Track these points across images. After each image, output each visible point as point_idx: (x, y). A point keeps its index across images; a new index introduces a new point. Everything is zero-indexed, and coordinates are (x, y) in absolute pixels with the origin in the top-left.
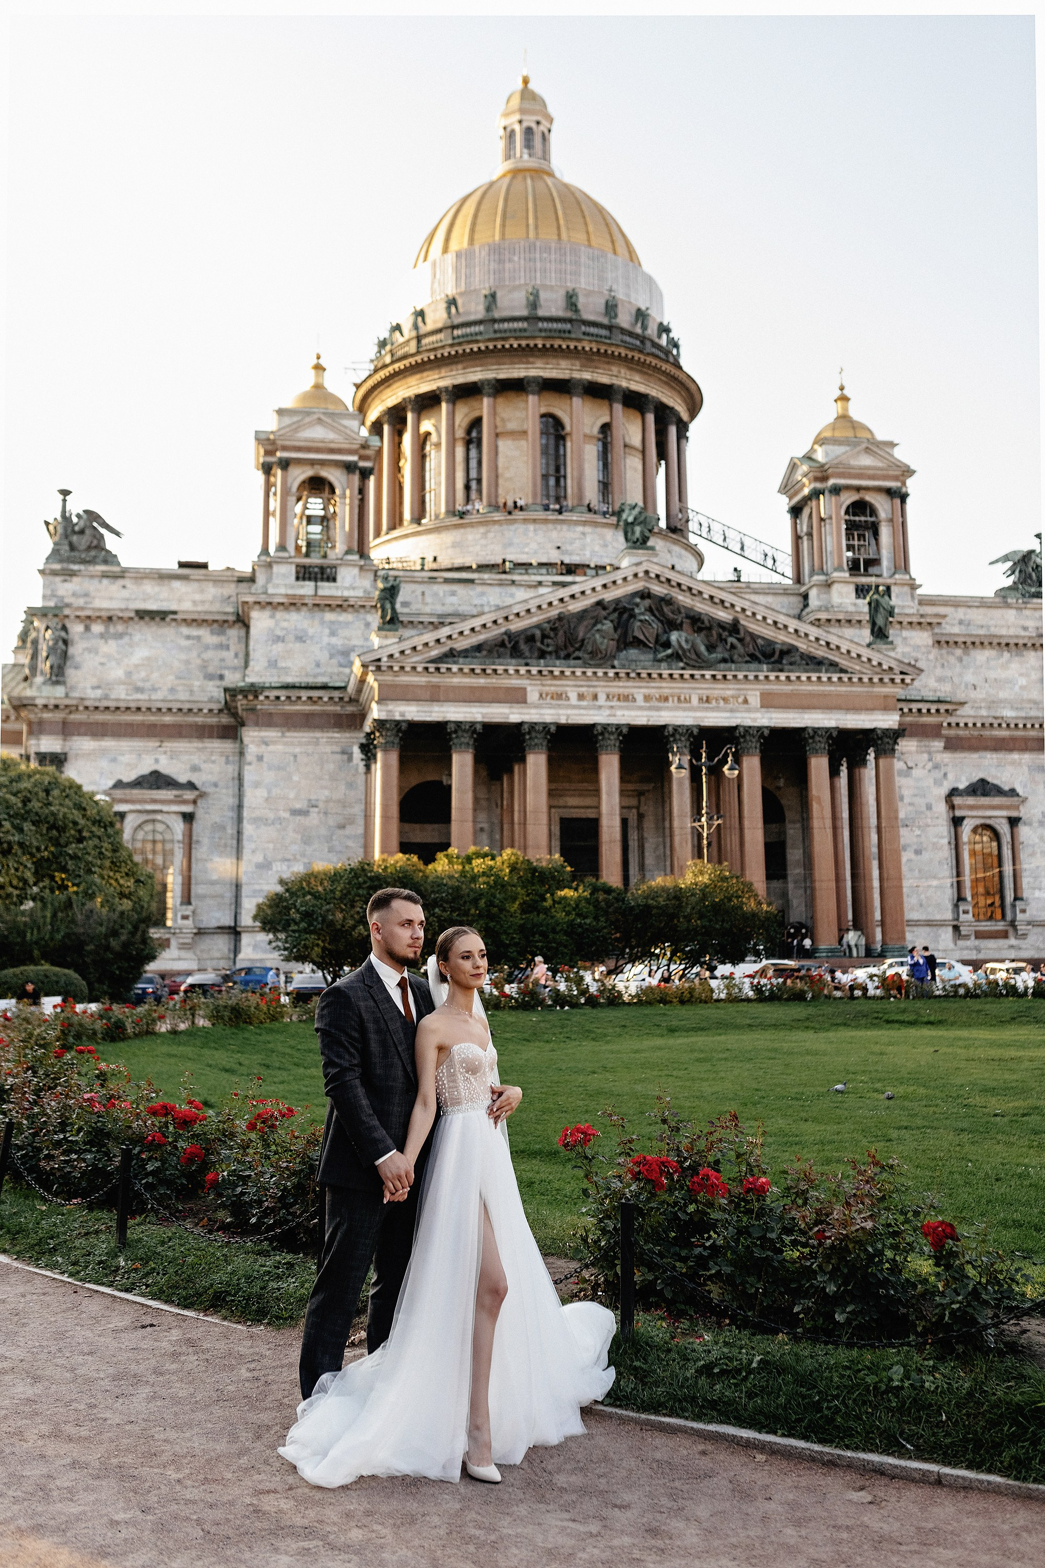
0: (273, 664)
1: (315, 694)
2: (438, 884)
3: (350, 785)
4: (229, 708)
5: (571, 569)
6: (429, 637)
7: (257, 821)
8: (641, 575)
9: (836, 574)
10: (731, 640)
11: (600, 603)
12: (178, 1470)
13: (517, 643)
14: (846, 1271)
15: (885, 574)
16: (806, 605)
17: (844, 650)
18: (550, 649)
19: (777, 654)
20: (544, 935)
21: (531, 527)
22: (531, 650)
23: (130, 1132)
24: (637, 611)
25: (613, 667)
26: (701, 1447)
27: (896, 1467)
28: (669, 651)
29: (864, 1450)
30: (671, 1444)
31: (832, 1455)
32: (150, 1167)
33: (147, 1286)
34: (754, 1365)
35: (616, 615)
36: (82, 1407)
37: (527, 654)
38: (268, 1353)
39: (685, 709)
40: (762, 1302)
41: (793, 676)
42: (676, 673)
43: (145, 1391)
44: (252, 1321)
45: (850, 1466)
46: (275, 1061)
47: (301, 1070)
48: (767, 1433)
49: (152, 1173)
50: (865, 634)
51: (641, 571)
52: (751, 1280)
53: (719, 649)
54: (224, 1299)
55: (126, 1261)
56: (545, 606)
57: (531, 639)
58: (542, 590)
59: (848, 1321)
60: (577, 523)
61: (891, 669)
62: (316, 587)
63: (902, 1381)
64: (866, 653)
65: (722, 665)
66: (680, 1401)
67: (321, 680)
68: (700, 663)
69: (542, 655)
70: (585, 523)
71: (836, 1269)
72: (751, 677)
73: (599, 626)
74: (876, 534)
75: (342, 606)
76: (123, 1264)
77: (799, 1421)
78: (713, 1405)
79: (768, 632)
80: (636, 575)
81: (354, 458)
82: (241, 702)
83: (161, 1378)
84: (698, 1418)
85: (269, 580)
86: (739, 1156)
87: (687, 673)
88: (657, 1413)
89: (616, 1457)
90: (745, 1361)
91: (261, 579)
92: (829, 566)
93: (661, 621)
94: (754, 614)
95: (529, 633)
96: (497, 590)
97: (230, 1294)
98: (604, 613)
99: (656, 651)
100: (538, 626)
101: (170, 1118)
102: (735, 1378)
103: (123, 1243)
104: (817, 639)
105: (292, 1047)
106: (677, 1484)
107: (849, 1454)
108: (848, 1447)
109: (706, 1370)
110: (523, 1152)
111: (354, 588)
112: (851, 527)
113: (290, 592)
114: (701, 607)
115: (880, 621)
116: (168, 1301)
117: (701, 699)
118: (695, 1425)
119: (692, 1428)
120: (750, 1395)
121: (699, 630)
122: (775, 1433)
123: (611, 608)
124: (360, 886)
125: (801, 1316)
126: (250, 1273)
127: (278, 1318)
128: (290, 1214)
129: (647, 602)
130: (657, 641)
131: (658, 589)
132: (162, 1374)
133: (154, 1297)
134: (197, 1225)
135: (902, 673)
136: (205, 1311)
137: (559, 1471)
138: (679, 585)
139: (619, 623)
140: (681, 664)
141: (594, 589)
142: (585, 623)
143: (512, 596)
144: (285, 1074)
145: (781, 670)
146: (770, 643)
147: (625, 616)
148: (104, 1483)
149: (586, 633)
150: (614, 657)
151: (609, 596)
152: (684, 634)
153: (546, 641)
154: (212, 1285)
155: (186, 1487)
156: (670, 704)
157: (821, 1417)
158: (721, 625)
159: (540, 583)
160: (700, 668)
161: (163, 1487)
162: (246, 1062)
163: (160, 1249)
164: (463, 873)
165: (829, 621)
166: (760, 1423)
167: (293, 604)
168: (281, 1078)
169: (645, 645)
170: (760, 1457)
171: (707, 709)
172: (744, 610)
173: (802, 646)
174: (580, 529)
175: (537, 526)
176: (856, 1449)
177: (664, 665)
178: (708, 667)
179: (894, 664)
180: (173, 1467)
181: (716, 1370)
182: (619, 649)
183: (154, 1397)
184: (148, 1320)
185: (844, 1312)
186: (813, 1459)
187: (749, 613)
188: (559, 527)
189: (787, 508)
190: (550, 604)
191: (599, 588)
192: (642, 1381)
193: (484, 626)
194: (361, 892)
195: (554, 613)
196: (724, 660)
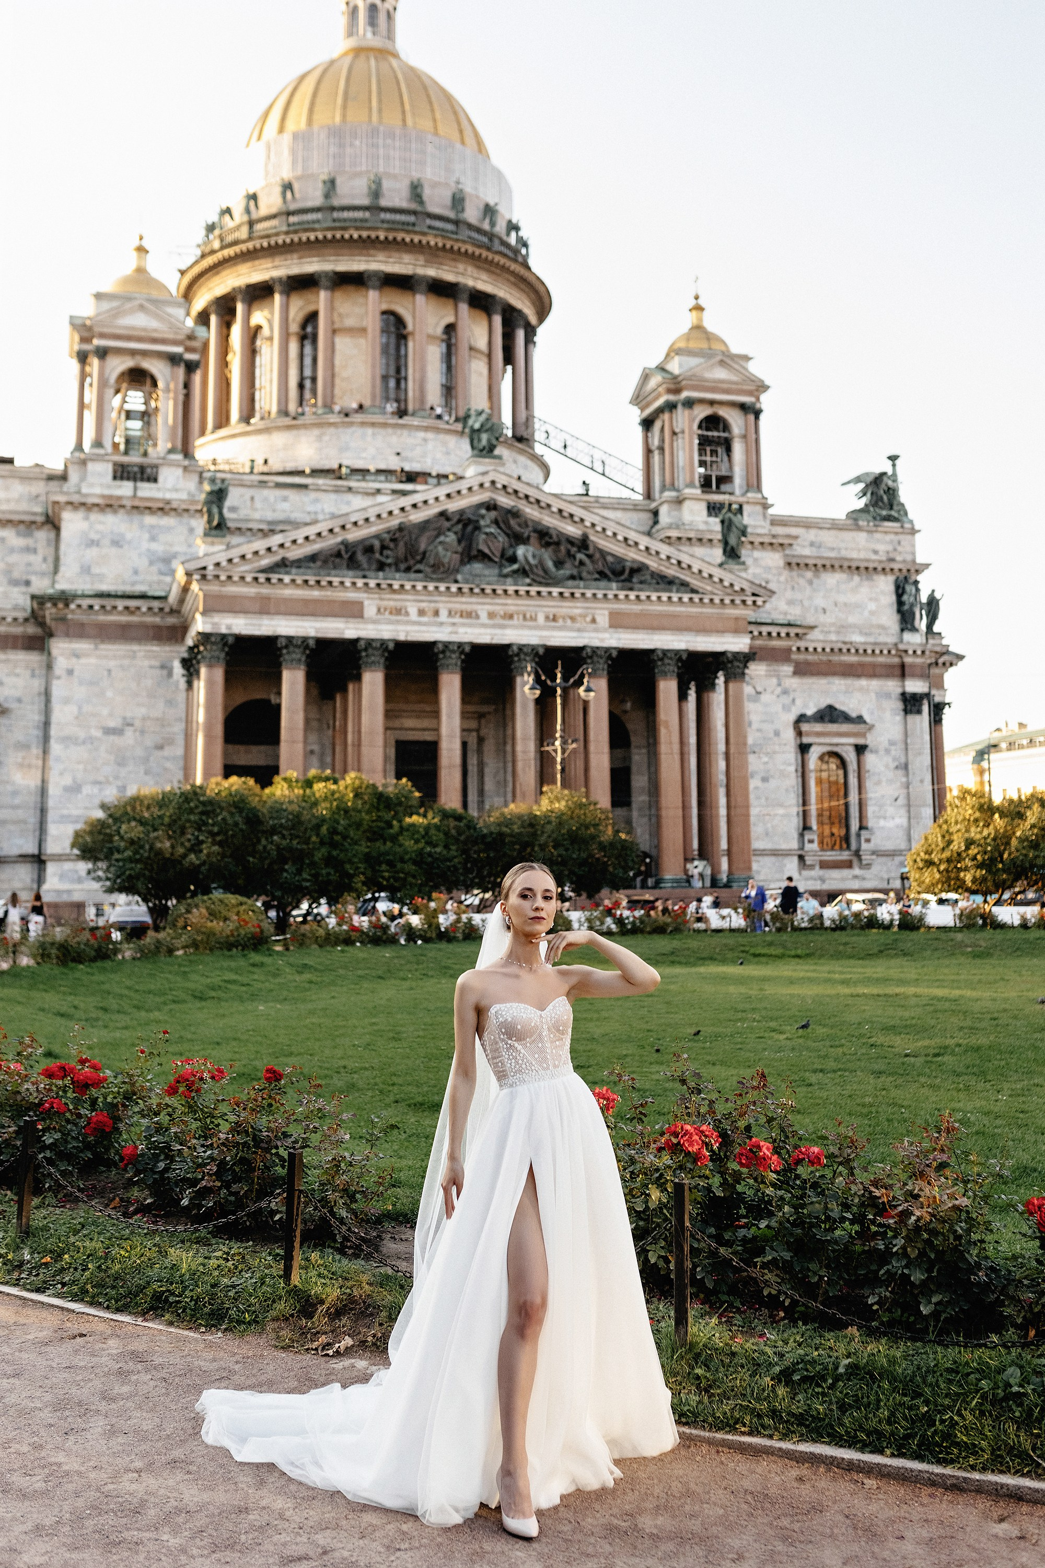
0: (86, 570)
1: (132, 603)
2: (277, 809)
3: (170, 703)
4: (36, 617)
5: (411, 477)
6: (260, 545)
7: (67, 740)
8: (487, 485)
9: (688, 491)
10: (580, 556)
11: (443, 514)
12: (175, 1532)
13: (354, 553)
14: (933, 1256)
15: (738, 492)
16: (656, 522)
17: (695, 570)
18: (389, 561)
19: (627, 572)
20: (391, 864)
21: (369, 431)
22: (369, 561)
23: (19, 1098)
24: (482, 523)
25: (456, 581)
26: (795, 1473)
27: (1037, 1491)
28: (515, 567)
29: (993, 1471)
30: (759, 1470)
31: (957, 1478)
32: (48, 1139)
33: (64, 1285)
34: (841, 1370)
35: (460, 526)
36: (25, 1449)
37: (365, 566)
38: (237, 1367)
39: (530, 628)
40: (827, 1292)
41: (643, 595)
42: (522, 589)
43: (98, 1425)
44: (206, 1326)
45: (980, 1489)
46: (113, 1003)
47: (143, 1014)
48: (872, 1452)
49: (51, 1147)
50: (717, 554)
51: (487, 481)
52: (813, 1266)
53: (568, 565)
54: (166, 1300)
55: (32, 1253)
56: (384, 515)
57: (369, 550)
58: (381, 499)
59: (935, 1314)
60: (418, 428)
61: (742, 590)
62: (135, 489)
63: (1021, 1386)
64: (718, 573)
65: (570, 583)
66: (759, 1416)
67: (139, 588)
68: (547, 579)
69: (381, 567)
70: (427, 429)
71: (922, 1254)
72: (600, 596)
73: (442, 538)
74: (729, 450)
75: (164, 509)
76: (27, 1257)
77: (907, 1437)
78: (800, 1419)
79: (618, 550)
80: (481, 485)
81: (178, 349)
82: (50, 611)
83: (114, 1406)
84: (784, 1437)
85: (83, 479)
86: (770, 1120)
87: (533, 590)
88: (733, 1429)
89: (699, 1490)
90: (831, 1366)
91: (74, 476)
92: (680, 482)
93: (508, 535)
94: (604, 530)
95: (367, 543)
96: (333, 496)
97: (173, 1294)
98: (447, 524)
99: (501, 566)
100: (377, 536)
101: (68, 1081)
102: (819, 1385)
103: (26, 1233)
104: (669, 558)
105: (129, 988)
106: (785, 1522)
107: (976, 1476)
108: (973, 1468)
109: (785, 1377)
110: (422, 1104)
111: (176, 490)
112: (704, 442)
113: (107, 492)
114: (549, 521)
115: (732, 541)
116: (91, 1304)
117: (547, 618)
118: (786, 1445)
119: (780, 1449)
120: (843, 1408)
121: (547, 545)
122: (881, 1452)
123: (455, 520)
124: (191, 811)
125: (875, 1307)
126: (194, 1267)
127: (239, 1322)
128: (231, 1194)
129: (493, 514)
130: (502, 556)
131: (505, 501)
132: (113, 1400)
133: (75, 1298)
134: (107, 1206)
135: (754, 595)
136: (144, 1314)
137: (641, 1511)
138: (527, 497)
139: (463, 535)
140: (528, 581)
141: (437, 499)
142: (428, 534)
143: (348, 503)
144: (127, 1018)
145: (631, 589)
146: (620, 560)
147: (470, 528)
148: (86, 1556)
149: (429, 544)
150: (457, 571)
151: (453, 506)
152: (531, 549)
153: (386, 552)
154: (148, 1283)
155: (193, 1557)
156: (515, 622)
157: (935, 1432)
158: (570, 541)
159: (378, 491)
160: (547, 585)
161: (163, 1558)
162: (82, 1005)
163: (72, 1239)
164: (304, 798)
165: (679, 539)
166: (860, 1441)
167: (110, 506)
168: (123, 1024)
169: (490, 559)
170: (871, 1483)
171: (554, 628)
172: (593, 525)
173: (652, 564)
174: (421, 434)
175: (377, 430)
176: (984, 1469)
177: (509, 580)
178: (555, 584)
179: (746, 586)
180: (167, 1529)
181: (796, 1377)
182: (462, 563)
183: (112, 1432)
184: (74, 1327)
185: (930, 1302)
186: (933, 1482)
187: (599, 529)
188: (399, 432)
189: (638, 420)
190: (390, 513)
191: (442, 498)
192: (707, 1391)
193: (319, 534)
194: (192, 817)
195: (394, 523)
196: (573, 577)
